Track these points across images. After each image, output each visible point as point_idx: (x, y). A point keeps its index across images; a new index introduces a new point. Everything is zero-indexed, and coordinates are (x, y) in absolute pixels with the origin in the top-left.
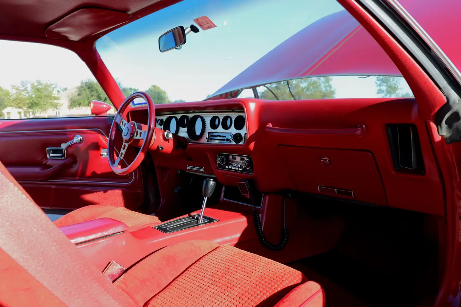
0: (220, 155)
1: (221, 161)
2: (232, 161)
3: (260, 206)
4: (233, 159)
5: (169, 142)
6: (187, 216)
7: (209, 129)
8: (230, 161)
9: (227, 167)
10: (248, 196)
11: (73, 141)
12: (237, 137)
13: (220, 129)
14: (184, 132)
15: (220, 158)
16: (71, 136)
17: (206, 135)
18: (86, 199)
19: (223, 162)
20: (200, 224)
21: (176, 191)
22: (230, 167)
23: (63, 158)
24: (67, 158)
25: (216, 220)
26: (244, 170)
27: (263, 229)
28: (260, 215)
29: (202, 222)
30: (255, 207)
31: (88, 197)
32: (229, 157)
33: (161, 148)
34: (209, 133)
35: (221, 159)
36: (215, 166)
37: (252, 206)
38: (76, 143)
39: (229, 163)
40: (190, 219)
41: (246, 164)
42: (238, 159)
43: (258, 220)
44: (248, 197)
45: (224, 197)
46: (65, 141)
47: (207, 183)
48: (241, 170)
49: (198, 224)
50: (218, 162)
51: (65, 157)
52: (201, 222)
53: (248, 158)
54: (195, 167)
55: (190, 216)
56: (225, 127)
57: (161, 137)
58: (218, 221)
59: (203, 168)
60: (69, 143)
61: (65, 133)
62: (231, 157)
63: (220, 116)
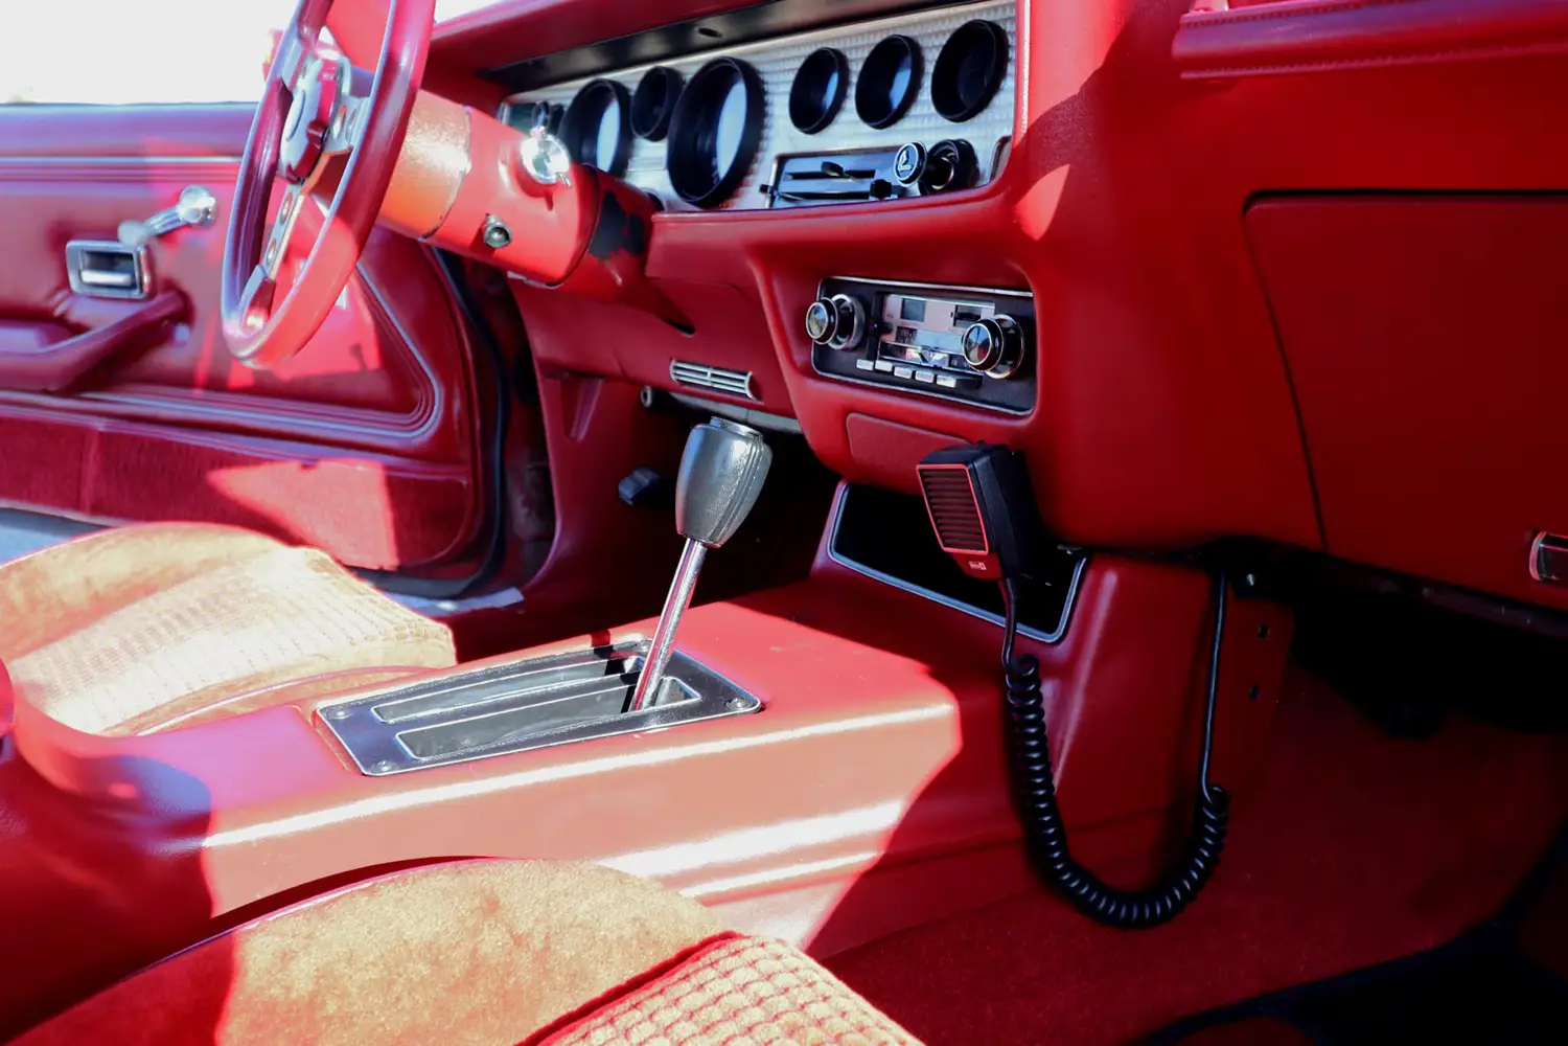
0: (832, 288)
1: (830, 327)
2: (899, 328)
3: (1051, 629)
4: (904, 315)
5: (550, 205)
6: (584, 645)
7: (782, 134)
8: (888, 331)
9: (864, 365)
10: (977, 559)
11: (175, 214)
12: (946, 168)
13: (849, 132)
14: (652, 163)
15: (828, 305)
16: (166, 191)
17: (765, 171)
18: (228, 493)
19: (845, 328)
20: (640, 721)
21: (627, 491)
22: (883, 366)
23: (135, 294)
24: (151, 295)
25: (750, 702)
26: (971, 384)
27: (1056, 782)
28: (1048, 689)
29: (659, 707)
30: (1022, 629)
31: (242, 484)
32: (882, 305)
33: (501, 230)
34: (782, 160)
35: (830, 310)
36: (799, 358)
37: (1000, 621)
38: (188, 226)
39: (885, 345)
40: (593, 670)
41: (985, 343)
42: (939, 311)
43: (1032, 723)
44: (982, 566)
45: (841, 547)
46: (141, 215)
47: (710, 447)
48: (949, 382)
49: (630, 713)
50: (815, 333)
51: (142, 291)
52: (653, 702)
53: (1002, 303)
54: (710, 372)
55: (603, 650)
56: (878, 112)
57: (504, 173)
58: (762, 709)
59: (747, 379)
60: (158, 223)
61: (141, 177)
62: (894, 302)
63: (851, 49)
